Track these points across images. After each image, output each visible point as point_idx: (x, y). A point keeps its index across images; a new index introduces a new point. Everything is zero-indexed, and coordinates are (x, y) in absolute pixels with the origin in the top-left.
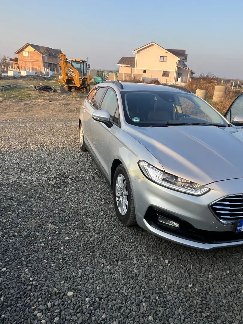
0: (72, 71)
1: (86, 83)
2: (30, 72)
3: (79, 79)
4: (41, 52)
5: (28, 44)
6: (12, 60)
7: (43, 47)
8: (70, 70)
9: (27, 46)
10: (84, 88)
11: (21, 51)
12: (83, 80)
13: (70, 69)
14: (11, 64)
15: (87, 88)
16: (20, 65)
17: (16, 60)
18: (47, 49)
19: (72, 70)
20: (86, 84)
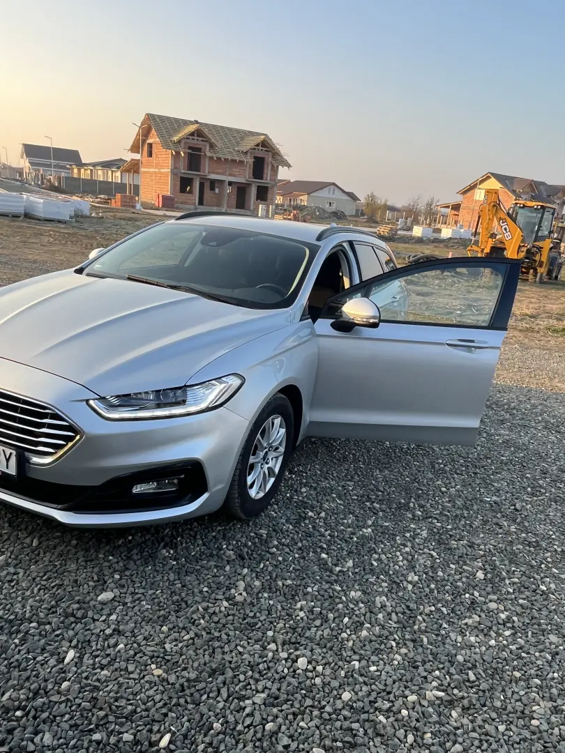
0: (505, 229)
1: (537, 258)
2: (459, 232)
3: (520, 247)
4: (514, 192)
5: (490, 173)
6: (448, 207)
7: (522, 180)
8: (502, 225)
9: (489, 177)
10: (531, 271)
11: (472, 187)
12: (528, 251)
13: (503, 223)
14: (443, 216)
15: (537, 269)
16: (460, 218)
17: (456, 207)
18: (531, 185)
19: (507, 226)
20: (535, 261)
